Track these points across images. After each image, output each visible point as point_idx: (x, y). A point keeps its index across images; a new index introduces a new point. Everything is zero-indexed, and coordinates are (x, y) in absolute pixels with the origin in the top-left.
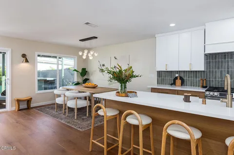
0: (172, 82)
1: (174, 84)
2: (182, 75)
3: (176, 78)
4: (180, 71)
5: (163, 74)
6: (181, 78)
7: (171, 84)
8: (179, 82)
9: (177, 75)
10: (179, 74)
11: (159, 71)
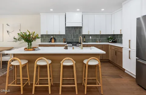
0: (50, 41)
1: (51, 41)
2: (55, 37)
3: (52, 38)
4: (53, 35)
5: (44, 36)
6: (54, 38)
7: (49, 42)
8: (53, 40)
9: (52, 37)
10: (53, 36)
11: (42, 35)
